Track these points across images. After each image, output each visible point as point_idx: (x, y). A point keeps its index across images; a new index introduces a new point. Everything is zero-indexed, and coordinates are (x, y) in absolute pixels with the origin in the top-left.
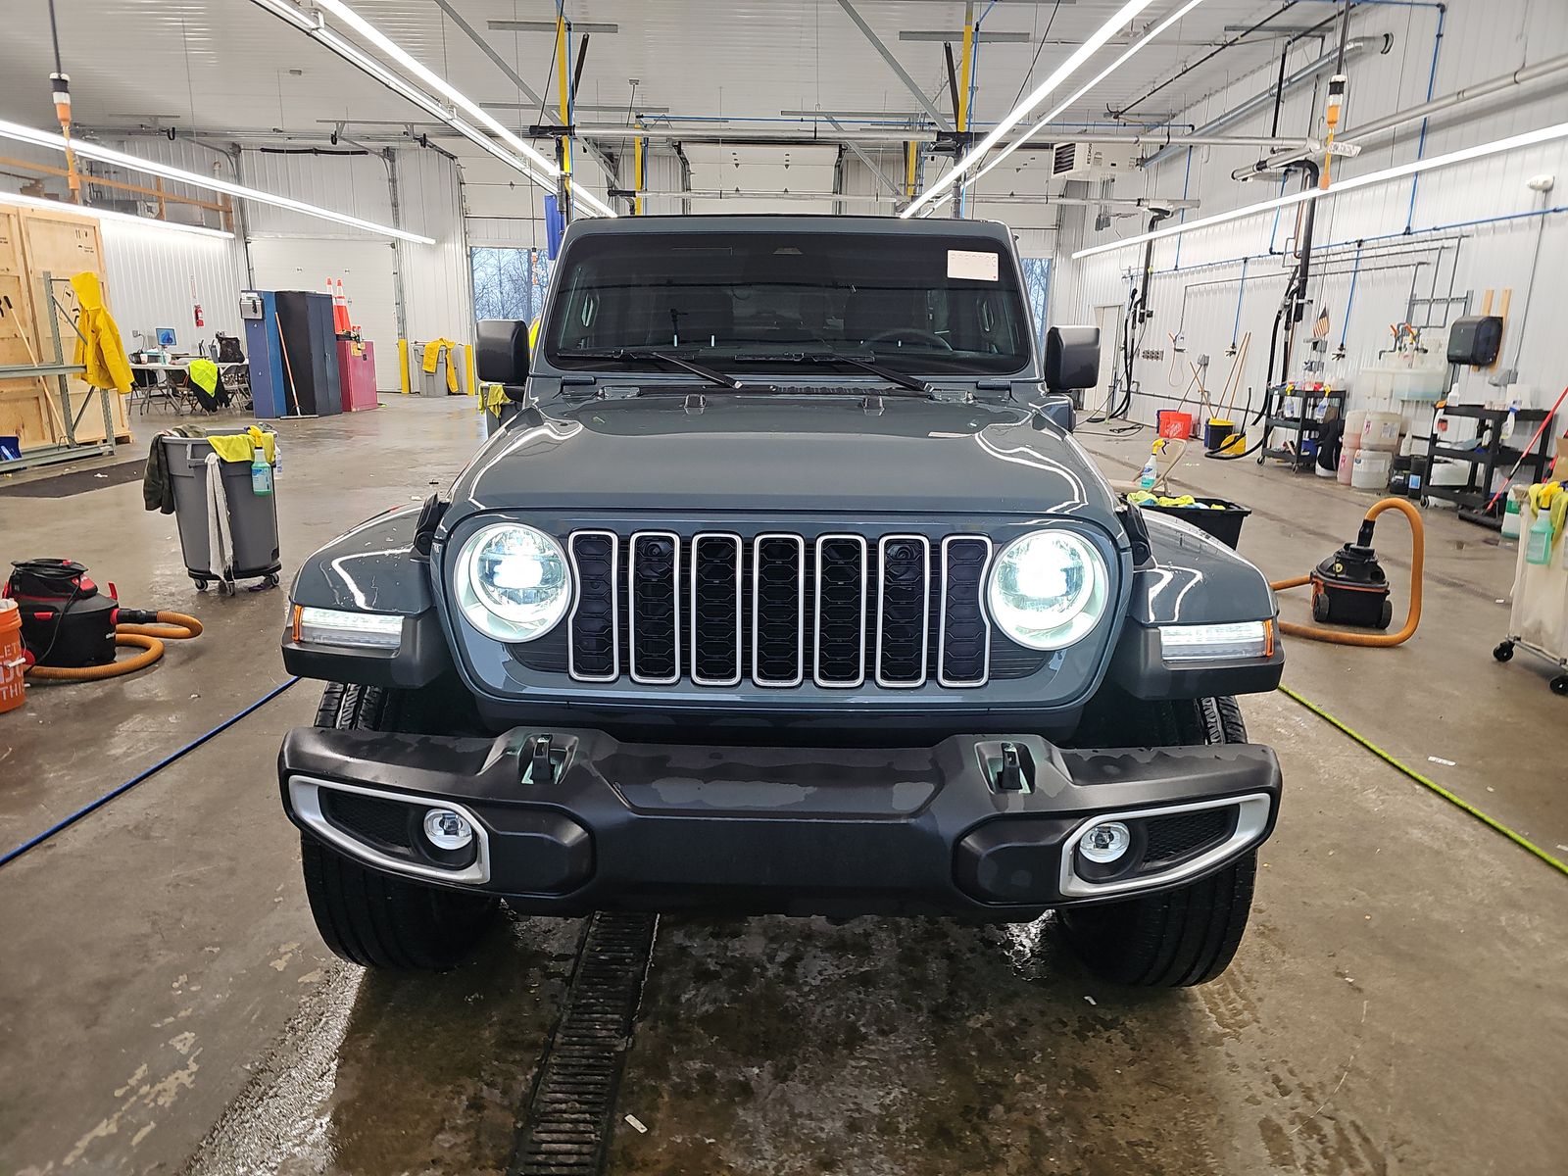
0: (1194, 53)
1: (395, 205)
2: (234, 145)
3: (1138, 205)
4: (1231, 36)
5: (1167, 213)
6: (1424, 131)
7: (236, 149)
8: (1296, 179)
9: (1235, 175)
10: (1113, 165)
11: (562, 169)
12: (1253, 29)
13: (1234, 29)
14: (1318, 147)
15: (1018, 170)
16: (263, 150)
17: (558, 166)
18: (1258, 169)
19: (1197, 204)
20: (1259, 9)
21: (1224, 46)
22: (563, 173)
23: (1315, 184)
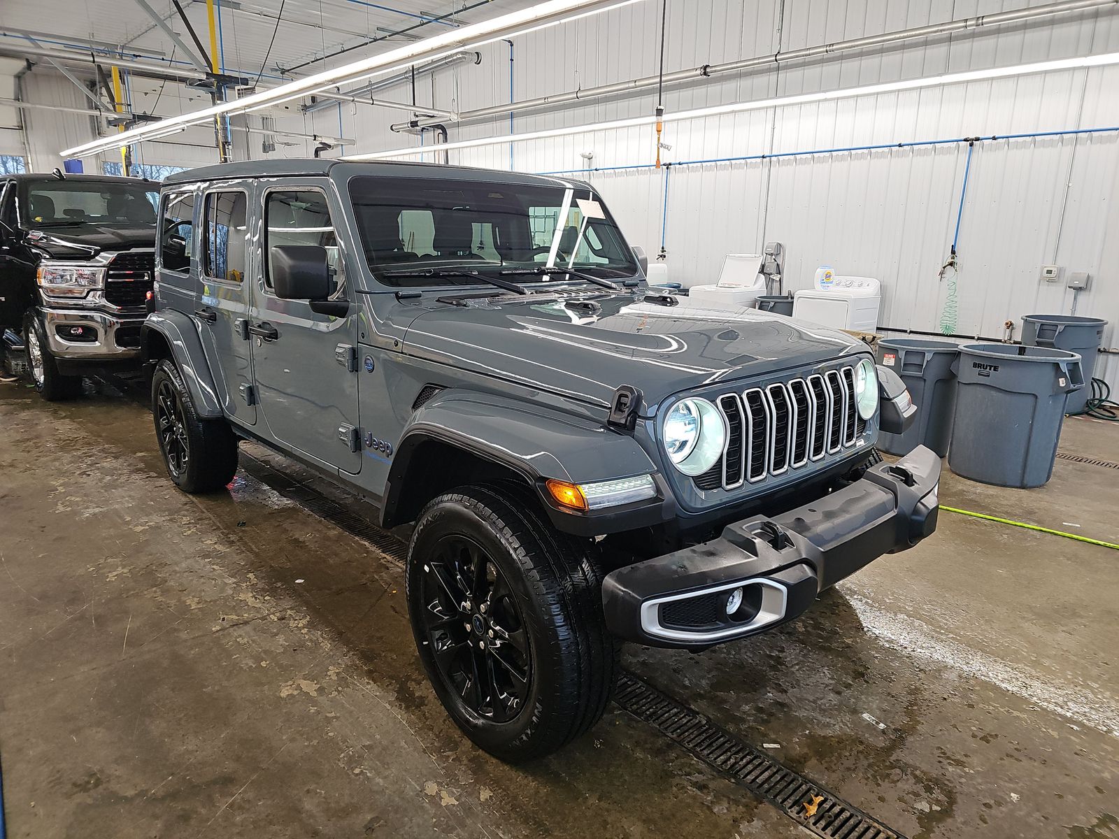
0: (350, 40)
3: (315, 140)
4: (380, 34)
5: (330, 146)
6: (512, 116)
8: (429, 135)
9: (393, 128)
10: (287, 108)
12: (397, 33)
13: (383, 30)
14: (456, 118)
15: (191, 99)
18: (412, 126)
19: (352, 142)
20: (402, 21)
21: (375, 40)
23: (446, 140)
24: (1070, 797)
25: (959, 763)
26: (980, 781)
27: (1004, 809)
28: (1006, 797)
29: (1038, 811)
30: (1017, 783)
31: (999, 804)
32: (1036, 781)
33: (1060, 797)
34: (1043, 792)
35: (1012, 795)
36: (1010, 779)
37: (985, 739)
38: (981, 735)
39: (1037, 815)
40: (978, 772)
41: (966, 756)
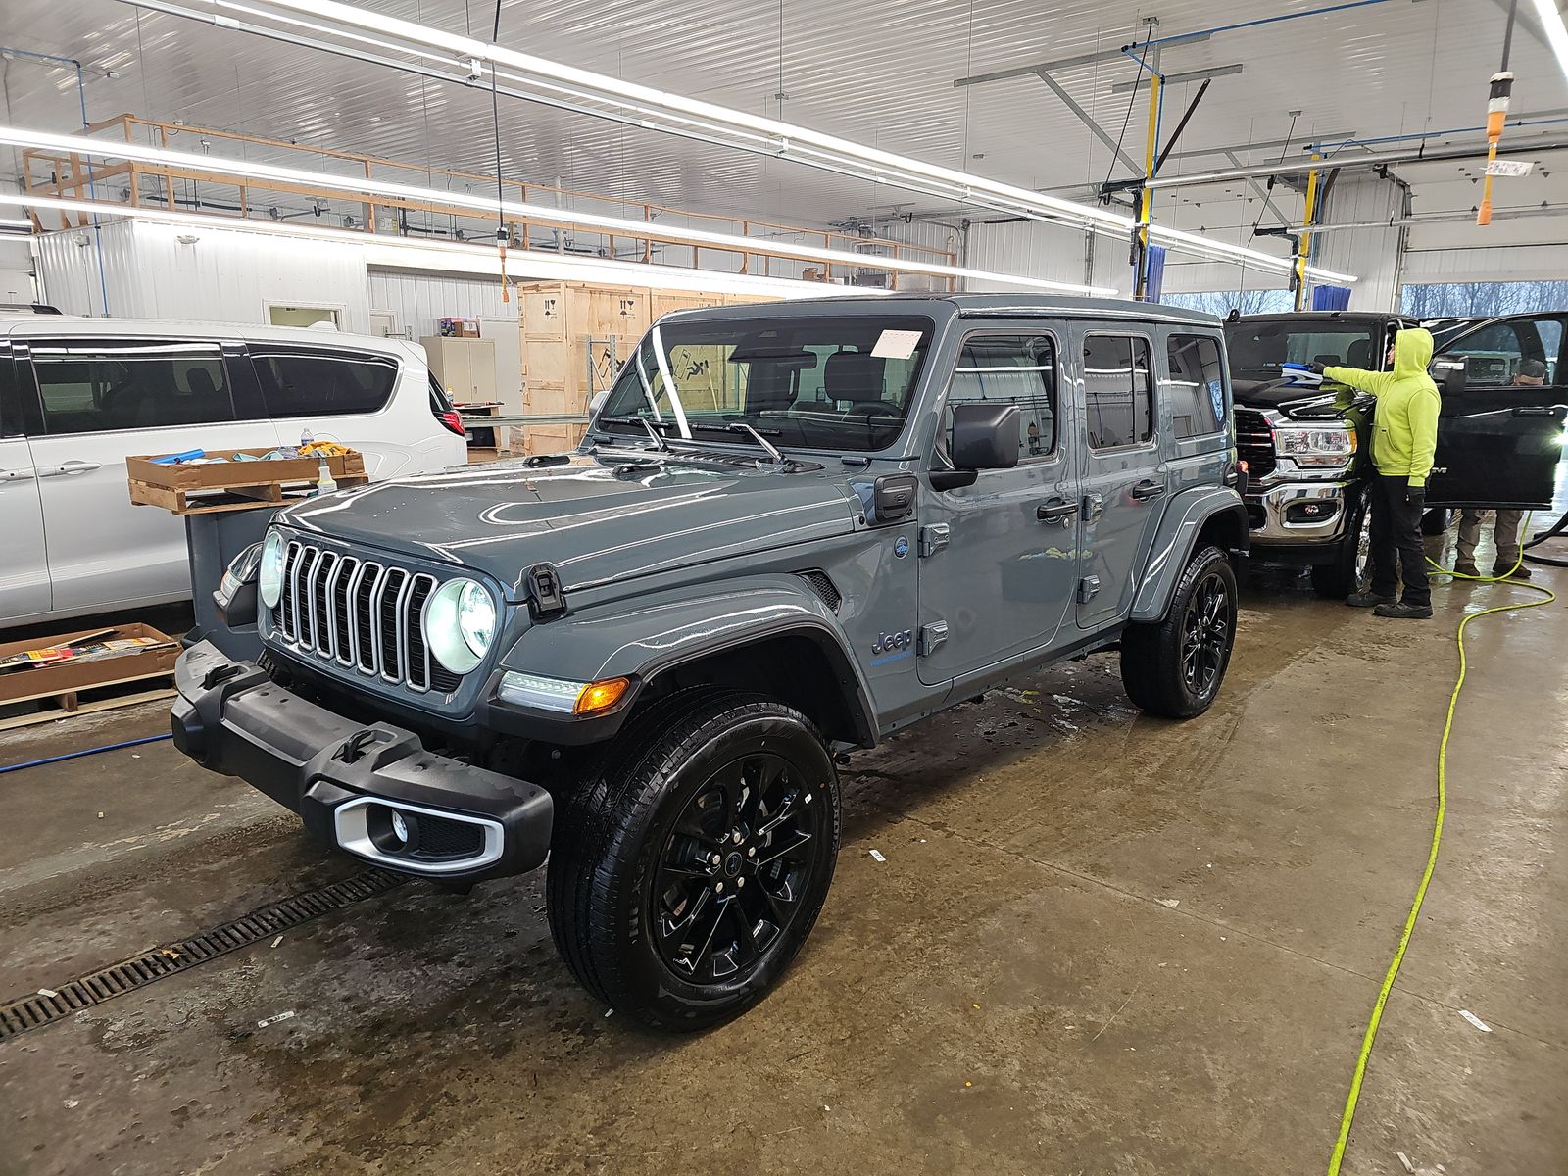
1: (1089, 260)
2: (965, 220)
7: (966, 223)
11: (1138, 221)
16: (987, 222)
17: (1134, 219)
22: (1138, 225)
24: (29, 1157)
25: (157, 1073)
26: (118, 1082)
27: (63, 1087)
28: (77, 1096)
29: (36, 1116)
30: (90, 1115)
31: (72, 1086)
32: (78, 1135)
33: (37, 1148)
34: (58, 1134)
35: (76, 1103)
36: (99, 1111)
37: (183, 1112)
38: (192, 1110)
39: (32, 1113)
40: (132, 1085)
41: (165, 1083)
